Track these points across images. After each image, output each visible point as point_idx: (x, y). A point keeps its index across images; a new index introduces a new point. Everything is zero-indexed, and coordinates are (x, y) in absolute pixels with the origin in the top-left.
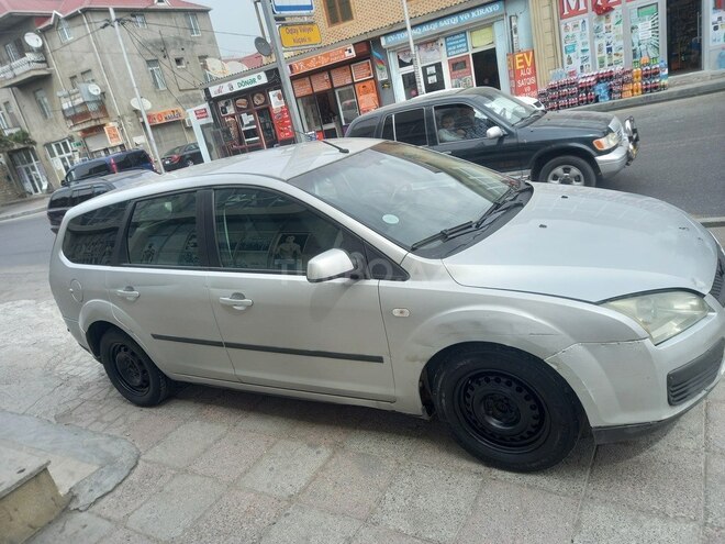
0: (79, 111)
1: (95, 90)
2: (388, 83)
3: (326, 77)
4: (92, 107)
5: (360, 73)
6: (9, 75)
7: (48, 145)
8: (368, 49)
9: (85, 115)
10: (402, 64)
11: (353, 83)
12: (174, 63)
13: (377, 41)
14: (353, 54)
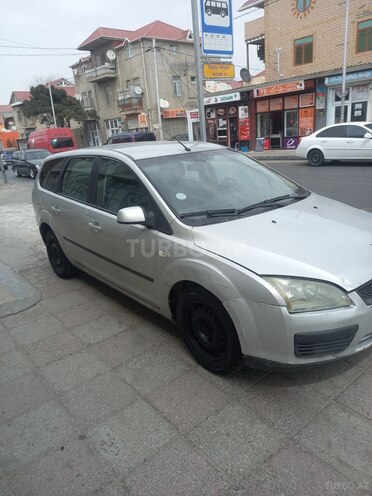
0: (127, 102)
1: (138, 90)
2: (324, 111)
3: (281, 101)
4: (135, 101)
5: (305, 102)
6: (94, 75)
7: (106, 121)
8: (315, 85)
9: (129, 106)
10: (338, 99)
11: (299, 108)
12: (190, 79)
13: (322, 80)
14: (303, 87)
